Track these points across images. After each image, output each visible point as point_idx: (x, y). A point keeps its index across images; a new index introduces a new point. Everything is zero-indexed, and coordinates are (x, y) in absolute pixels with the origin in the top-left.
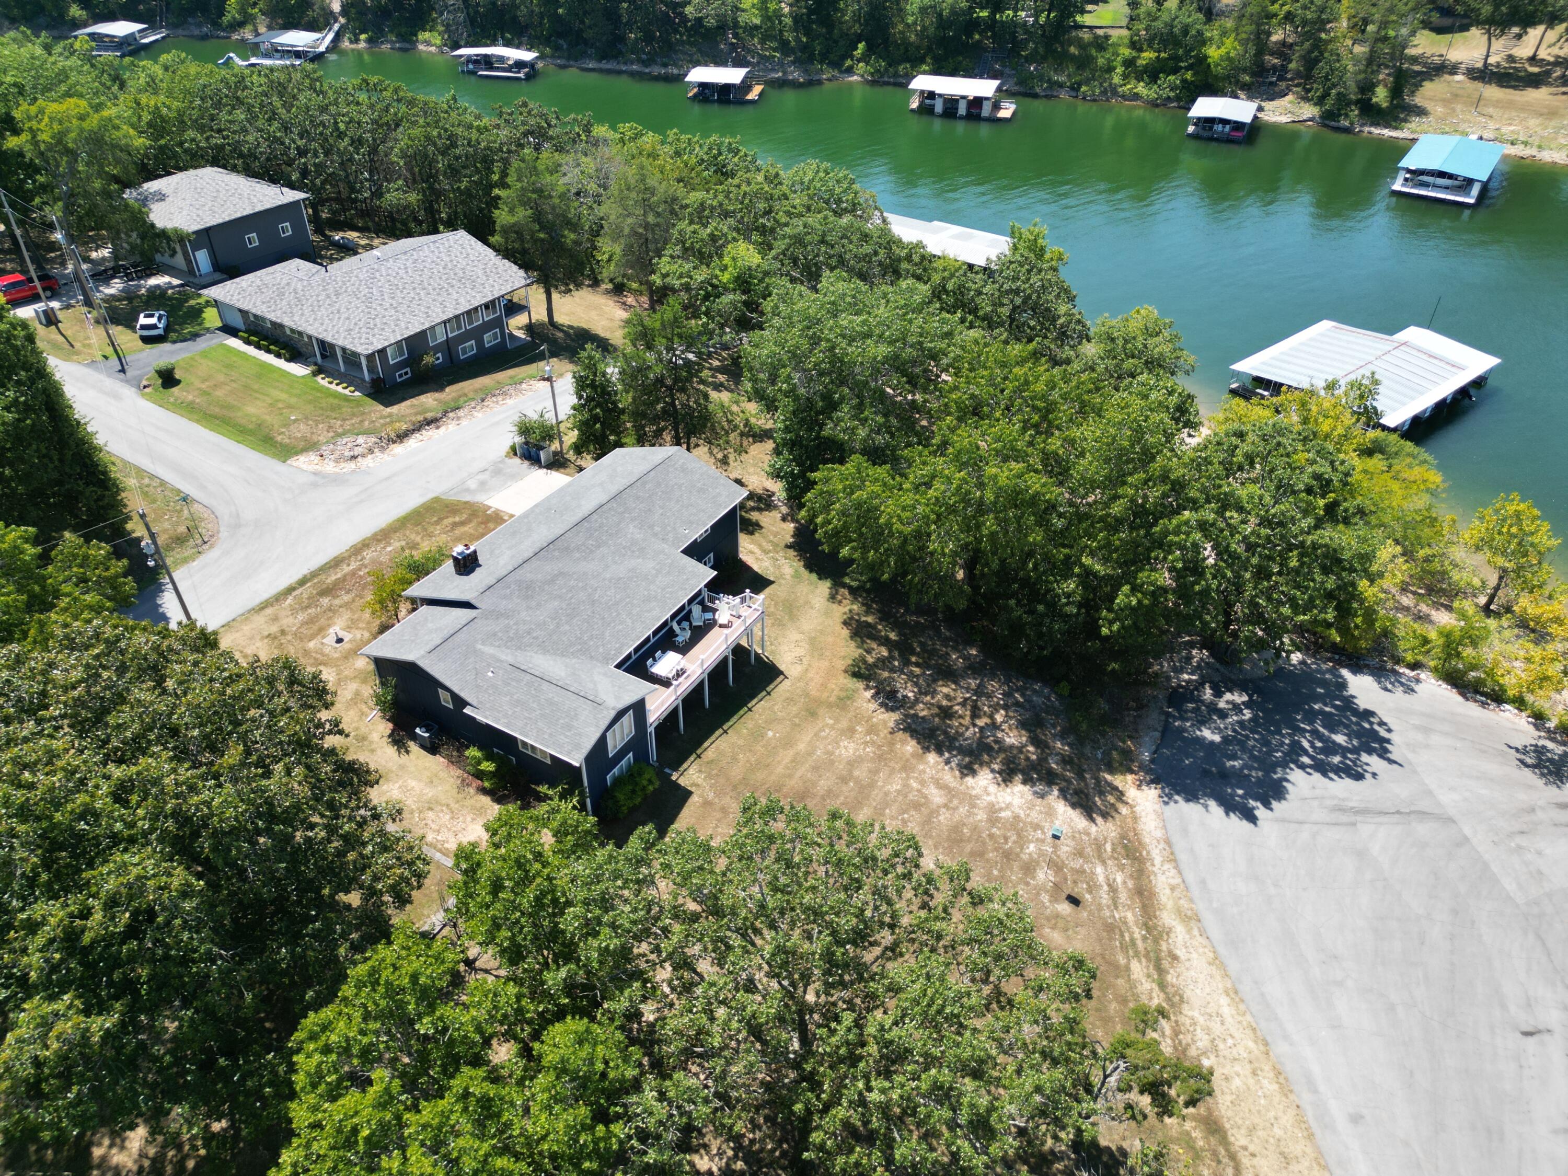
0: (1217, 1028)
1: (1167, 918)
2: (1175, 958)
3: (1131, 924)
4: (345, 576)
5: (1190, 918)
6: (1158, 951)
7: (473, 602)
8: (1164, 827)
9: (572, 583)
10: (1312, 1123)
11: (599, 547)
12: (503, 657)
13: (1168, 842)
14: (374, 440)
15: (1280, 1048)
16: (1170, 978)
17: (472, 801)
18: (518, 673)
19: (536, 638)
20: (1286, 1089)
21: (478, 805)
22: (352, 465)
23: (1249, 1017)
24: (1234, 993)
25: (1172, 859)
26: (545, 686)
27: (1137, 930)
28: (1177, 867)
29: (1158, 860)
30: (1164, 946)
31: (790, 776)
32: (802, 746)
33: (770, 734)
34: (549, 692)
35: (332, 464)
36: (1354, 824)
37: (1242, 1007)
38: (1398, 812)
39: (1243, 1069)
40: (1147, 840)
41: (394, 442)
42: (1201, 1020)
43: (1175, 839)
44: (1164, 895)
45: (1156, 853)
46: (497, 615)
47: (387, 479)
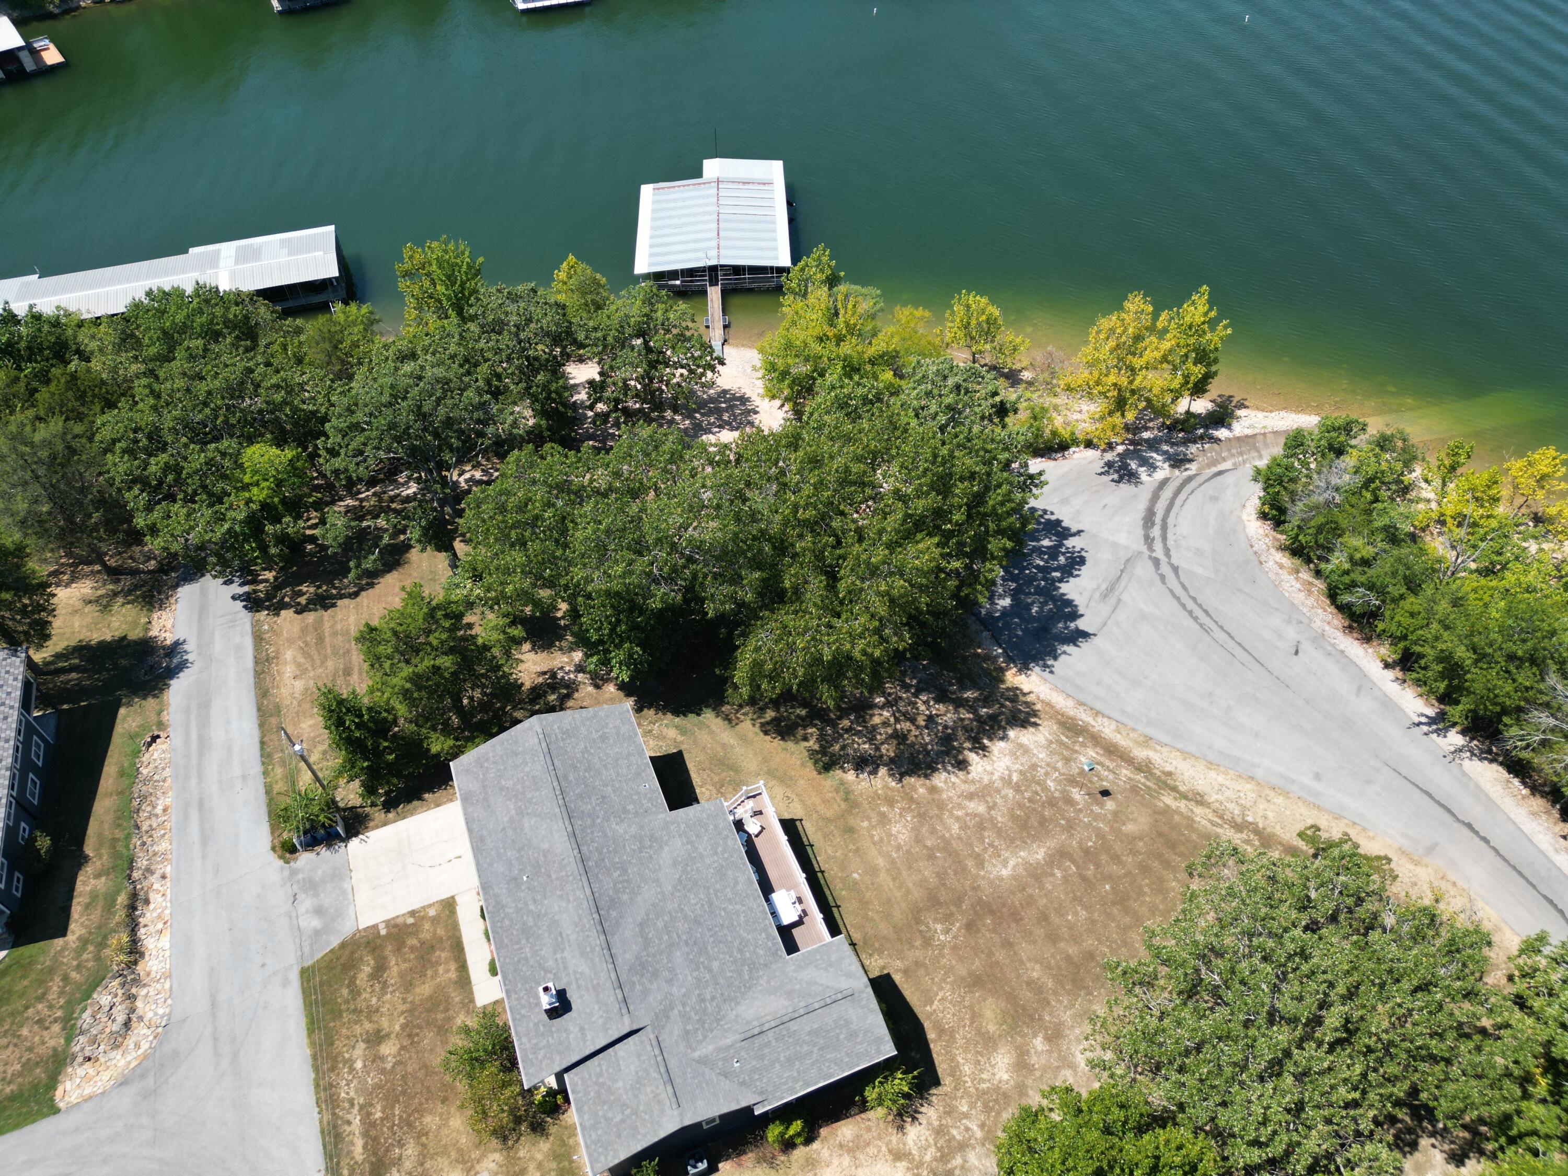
0: (1229, 793)
1: (1140, 753)
2: (1169, 774)
3: (1132, 776)
4: (365, 1134)
5: (1147, 741)
6: (1158, 779)
7: (635, 1027)
8: (1068, 695)
9: (660, 924)
10: (1312, 800)
11: (625, 871)
12: (728, 1041)
13: (1081, 704)
14: (116, 983)
15: (1259, 774)
16: (1182, 788)
17: (795, 1166)
18: (758, 1042)
19: (713, 998)
20: (1286, 794)
21: (802, 1161)
22: (140, 1031)
23: (1231, 772)
24: (1211, 765)
25: (1097, 713)
26: (793, 1026)
27: (1138, 777)
28: (1104, 716)
29: (1089, 720)
30: (1158, 773)
31: (908, 892)
32: (881, 862)
33: (855, 875)
34: (803, 1026)
35: (117, 1055)
36: (1119, 600)
37: (1222, 769)
38: (1122, 571)
39: (1262, 805)
40: (1071, 713)
41: (136, 963)
42: (1220, 797)
43: (1081, 698)
44: (1121, 740)
45: (1084, 717)
46: (663, 1015)
47: (214, 1005)
